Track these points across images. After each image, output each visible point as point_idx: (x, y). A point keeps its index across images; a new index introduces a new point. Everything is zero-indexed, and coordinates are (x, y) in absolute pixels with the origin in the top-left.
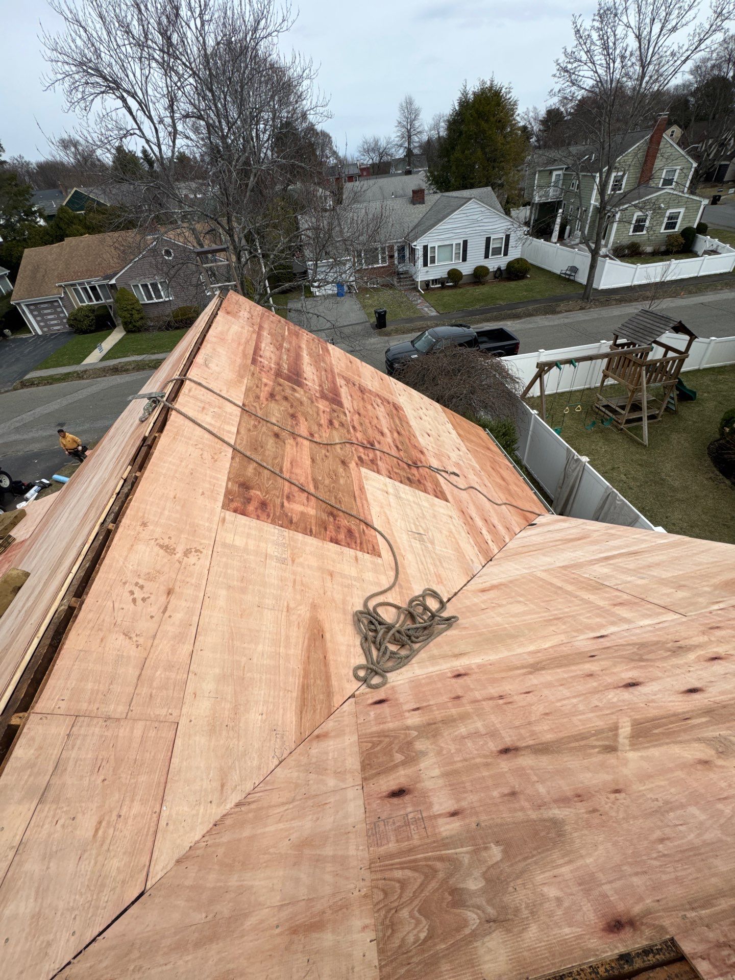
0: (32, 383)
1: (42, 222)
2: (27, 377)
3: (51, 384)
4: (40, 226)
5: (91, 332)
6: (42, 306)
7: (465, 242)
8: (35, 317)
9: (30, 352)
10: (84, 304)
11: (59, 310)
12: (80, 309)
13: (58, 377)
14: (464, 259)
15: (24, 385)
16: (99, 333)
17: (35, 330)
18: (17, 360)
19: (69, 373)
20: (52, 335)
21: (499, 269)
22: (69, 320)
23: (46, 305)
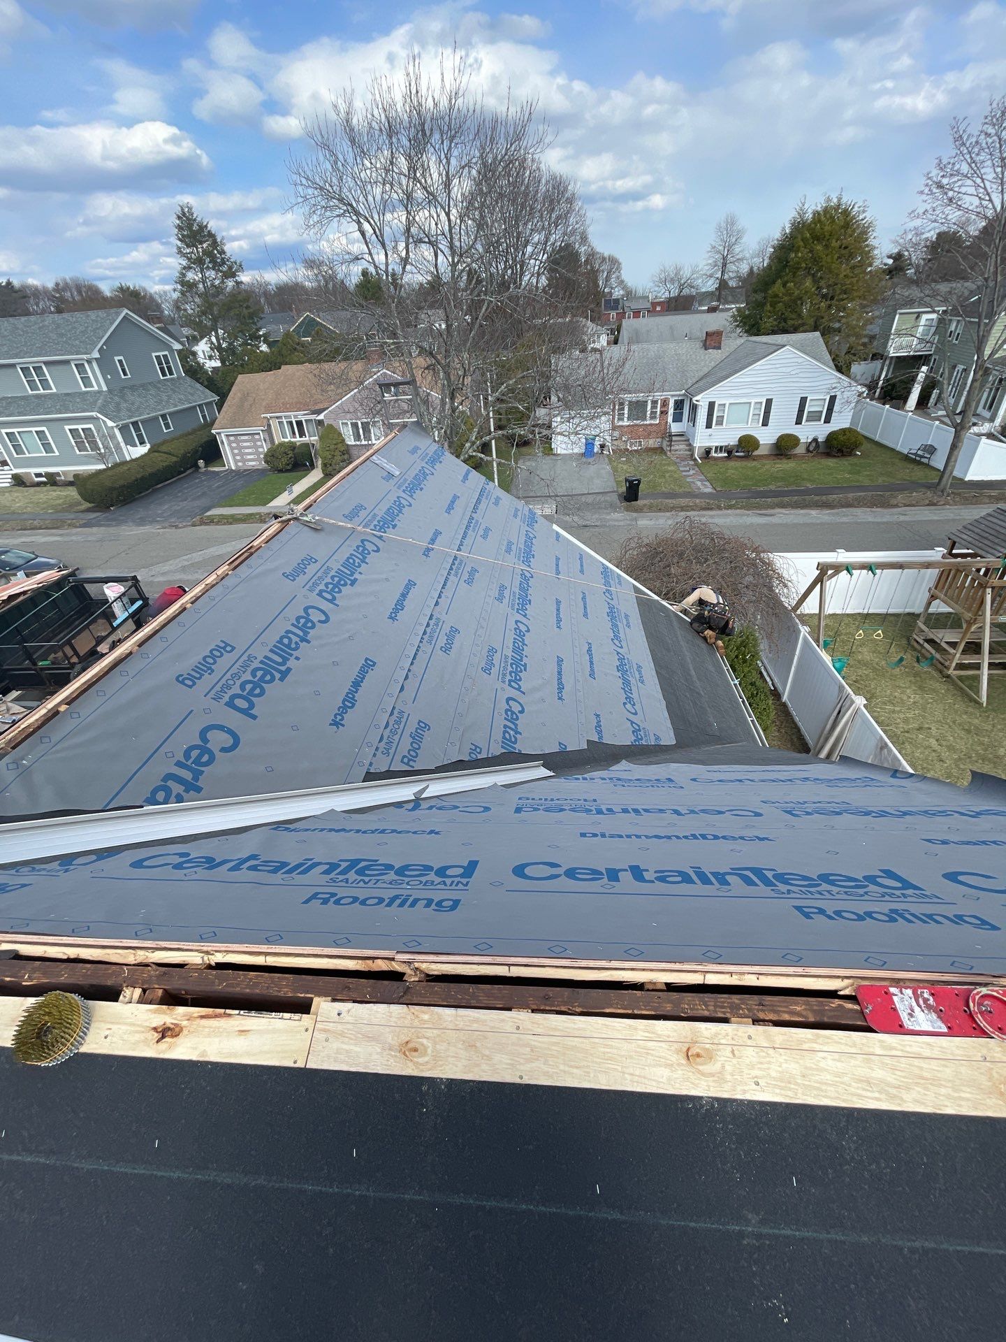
0: (211, 521)
1: (264, 348)
2: (208, 513)
3: (231, 524)
4: (261, 352)
5: (287, 471)
6: (243, 438)
7: (769, 402)
8: (232, 449)
9: (219, 487)
10: (286, 440)
11: (259, 443)
12: (281, 444)
13: (239, 517)
14: (765, 424)
15: (202, 523)
16: (294, 474)
17: (229, 463)
18: (204, 494)
19: (251, 515)
20: (245, 470)
21: (815, 440)
22: (266, 455)
23: (246, 437)
